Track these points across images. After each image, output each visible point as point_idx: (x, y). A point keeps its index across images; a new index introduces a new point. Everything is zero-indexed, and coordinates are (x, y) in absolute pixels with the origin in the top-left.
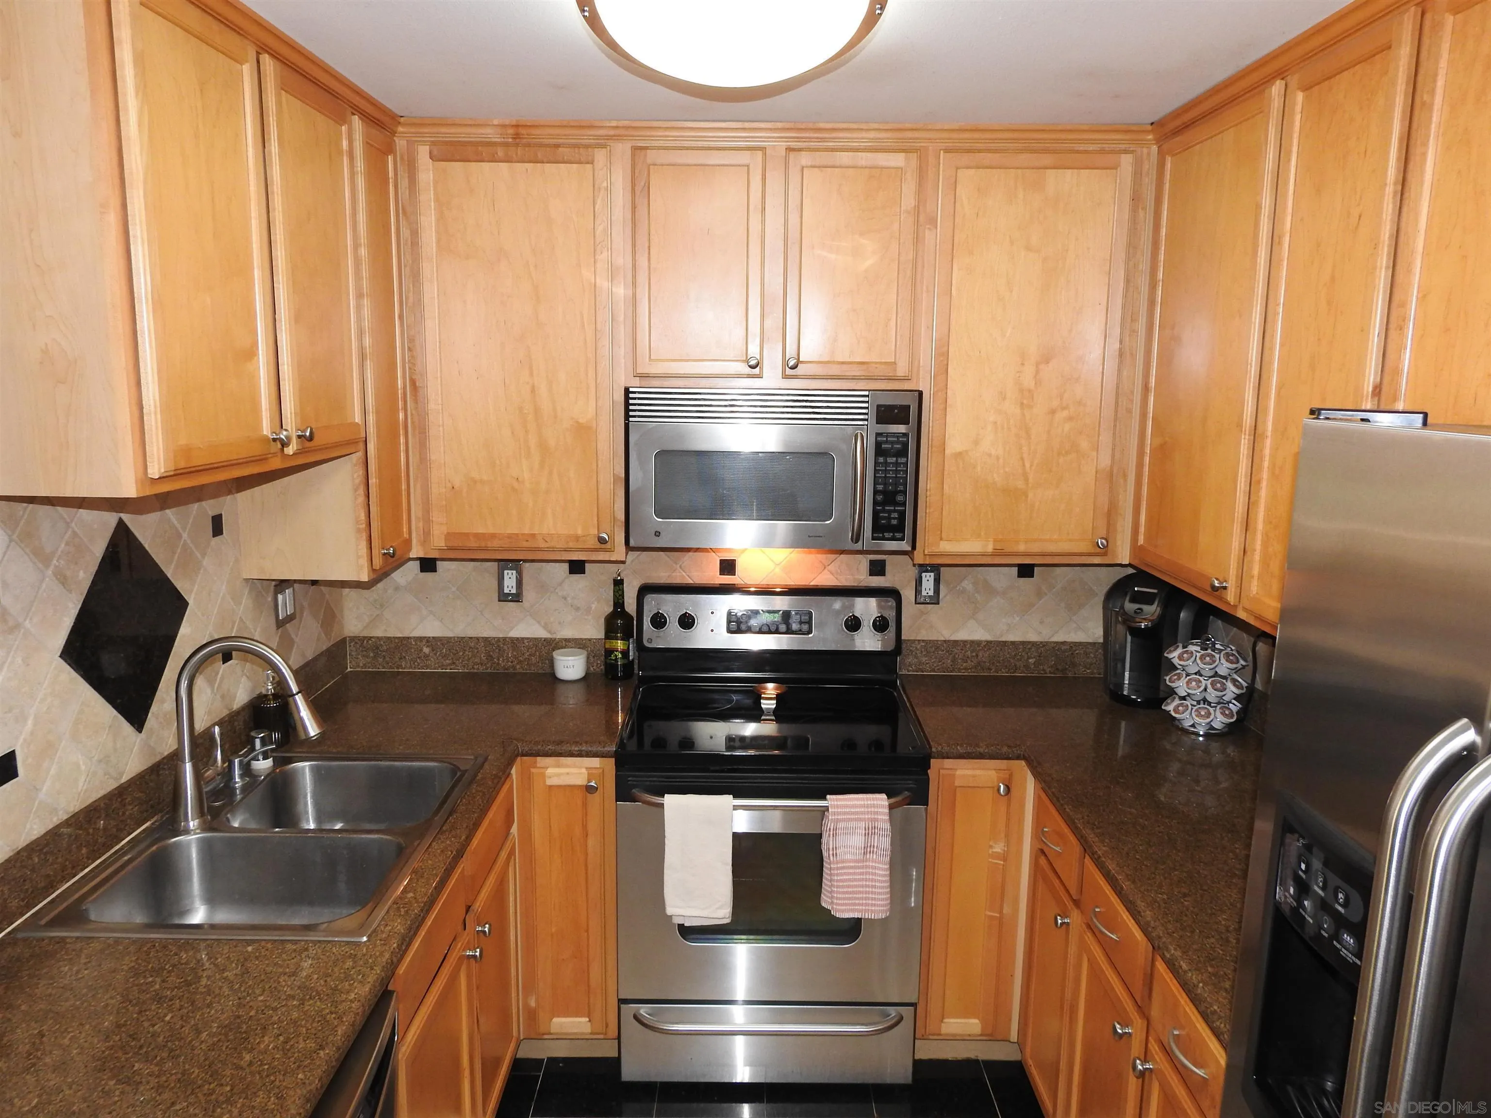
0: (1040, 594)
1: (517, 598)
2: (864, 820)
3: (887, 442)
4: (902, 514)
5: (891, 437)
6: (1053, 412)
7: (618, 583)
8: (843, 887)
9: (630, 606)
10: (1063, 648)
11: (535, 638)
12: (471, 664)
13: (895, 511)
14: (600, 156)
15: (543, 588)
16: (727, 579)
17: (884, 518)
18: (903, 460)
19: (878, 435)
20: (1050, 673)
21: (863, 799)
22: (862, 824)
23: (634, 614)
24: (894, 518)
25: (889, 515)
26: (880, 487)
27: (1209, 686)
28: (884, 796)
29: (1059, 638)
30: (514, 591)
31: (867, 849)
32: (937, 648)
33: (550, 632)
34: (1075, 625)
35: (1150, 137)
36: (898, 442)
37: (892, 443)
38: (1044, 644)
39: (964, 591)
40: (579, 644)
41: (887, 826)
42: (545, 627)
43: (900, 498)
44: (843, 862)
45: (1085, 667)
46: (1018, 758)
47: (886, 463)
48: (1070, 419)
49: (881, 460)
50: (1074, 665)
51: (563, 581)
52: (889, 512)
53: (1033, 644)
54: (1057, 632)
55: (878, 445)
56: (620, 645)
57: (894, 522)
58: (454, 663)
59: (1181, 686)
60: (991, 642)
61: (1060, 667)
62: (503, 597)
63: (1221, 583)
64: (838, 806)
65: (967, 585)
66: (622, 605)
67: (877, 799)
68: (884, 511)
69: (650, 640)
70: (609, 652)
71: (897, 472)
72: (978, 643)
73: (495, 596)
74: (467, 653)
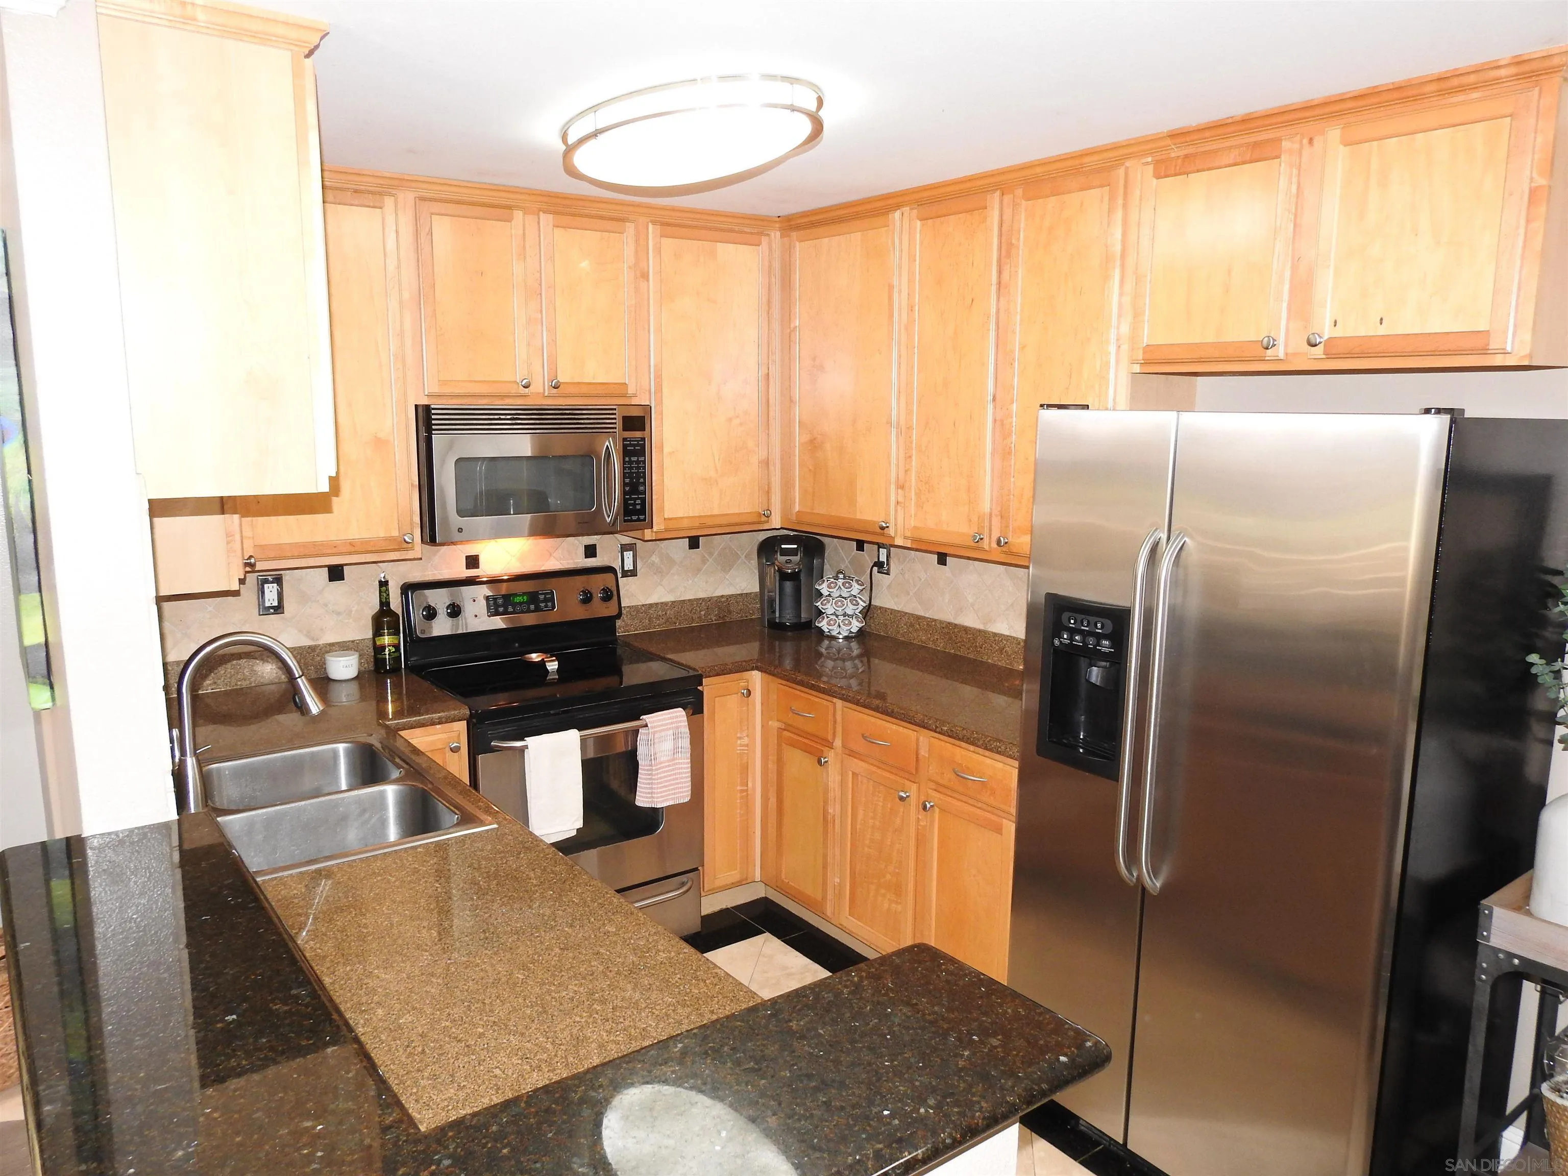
0: (704, 561)
1: (278, 609)
2: (670, 729)
3: (631, 445)
4: (644, 500)
5: (633, 441)
6: (730, 420)
7: (384, 584)
8: (661, 783)
9: (396, 604)
10: (723, 600)
11: (300, 647)
12: (233, 681)
13: (638, 498)
14: (389, 202)
15: (304, 599)
16: (472, 573)
17: (631, 504)
18: (642, 459)
19: (625, 439)
20: (715, 620)
21: (669, 714)
22: (671, 732)
23: (399, 612)
24: (638, 504)
25: (635, 502)
26: (627, 480)
27: (849, 603)
28: (680, 709)
29: (718, 593)
30: (275, 604)
31: (676, 750)
32: (638, 612)
33: (313, 639)
34: (727, 582)
35: (777, 225)
36: (638, 445)
37: (634, 445)
38: (710, 599)
39: (653, 564)
40: (344, 647)
41: (687, 730)
42: (308, 635)
43: (642, 488)
44: (661, 763)
45: (737, 613)
46: (752, 669)
47: (631, 462)
48: (741, 424)
49: (627, 459)
50: (730, 612)
51: (323, 589)
52: (635, 499)
53: (703, 599)
54: (716, 589)
55: (625, 446)
56: (387, 640)
57: (638, 507)
58: (215, 683)
59: (829, 609)
60: (675, 602)
61: (721, 615)
62: (266, 611)
63: (886, 524)
64: (654, 722)
65: (655, 559)
66: (388, 604)
67: (676, 712)
68: (631, 499)
69: (423, 632)
70: (379, 649)
71: (638, 468)
72: (666, 604)
73: (256, 611)
74: (229, 670)
